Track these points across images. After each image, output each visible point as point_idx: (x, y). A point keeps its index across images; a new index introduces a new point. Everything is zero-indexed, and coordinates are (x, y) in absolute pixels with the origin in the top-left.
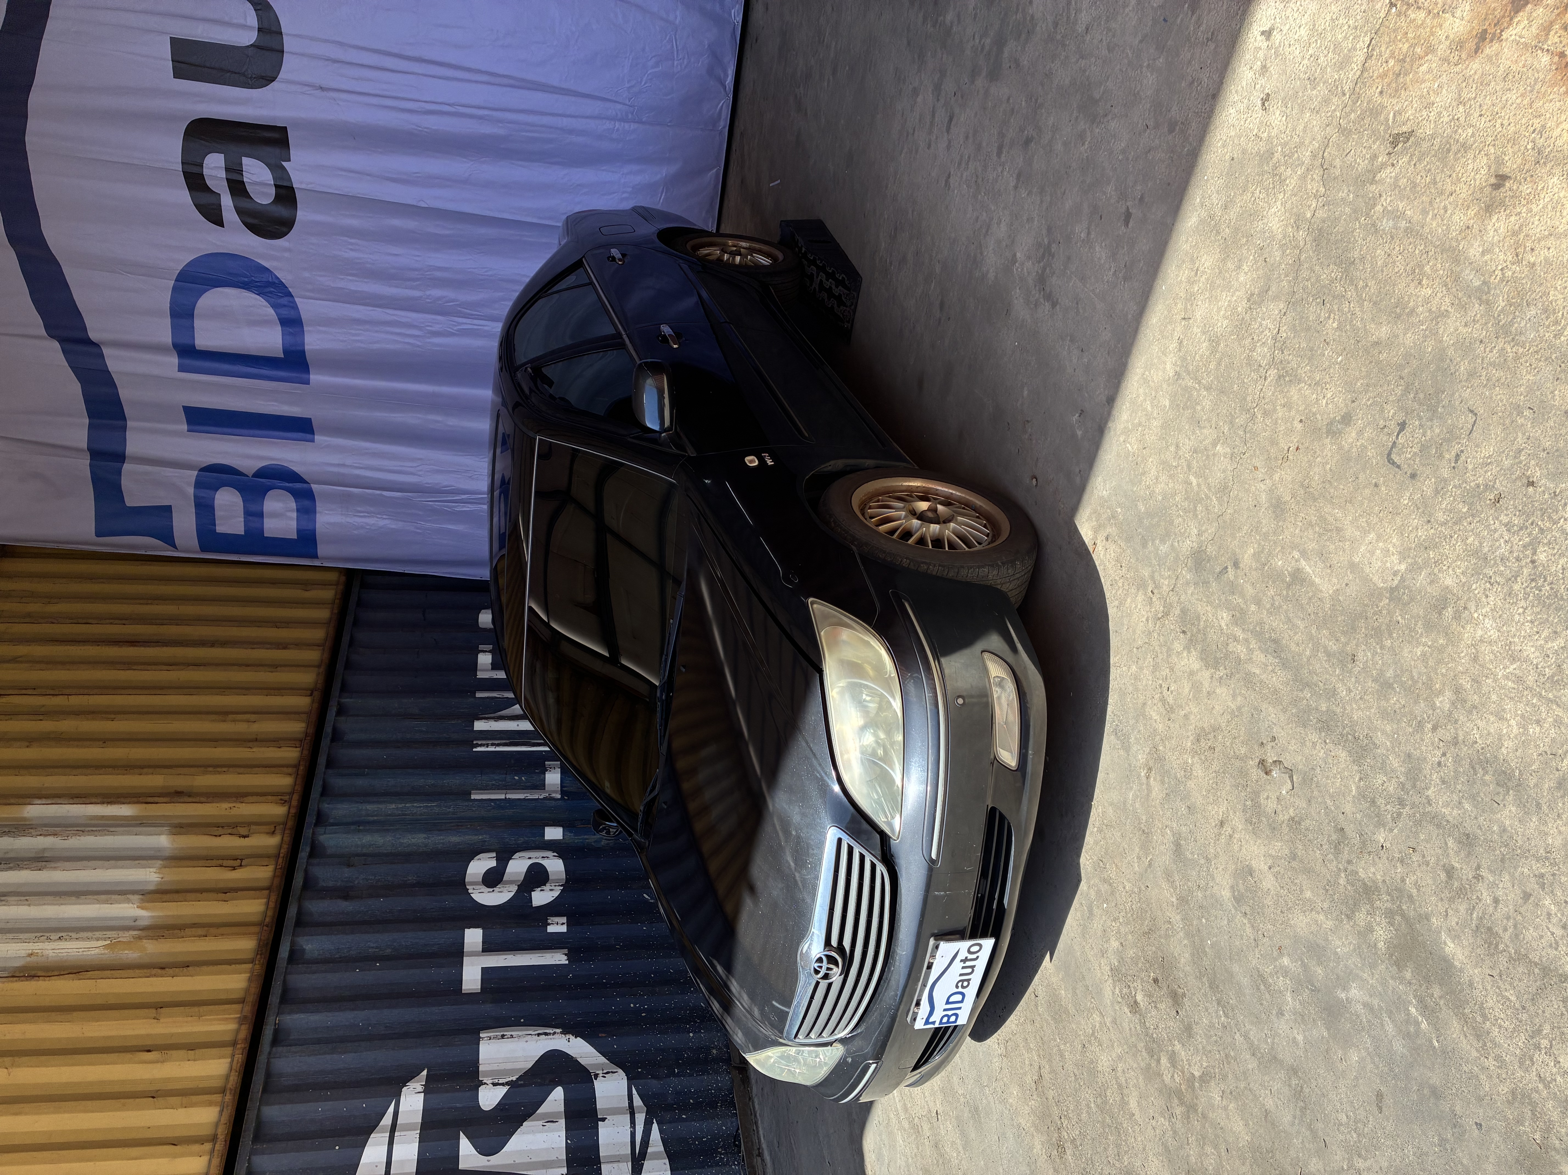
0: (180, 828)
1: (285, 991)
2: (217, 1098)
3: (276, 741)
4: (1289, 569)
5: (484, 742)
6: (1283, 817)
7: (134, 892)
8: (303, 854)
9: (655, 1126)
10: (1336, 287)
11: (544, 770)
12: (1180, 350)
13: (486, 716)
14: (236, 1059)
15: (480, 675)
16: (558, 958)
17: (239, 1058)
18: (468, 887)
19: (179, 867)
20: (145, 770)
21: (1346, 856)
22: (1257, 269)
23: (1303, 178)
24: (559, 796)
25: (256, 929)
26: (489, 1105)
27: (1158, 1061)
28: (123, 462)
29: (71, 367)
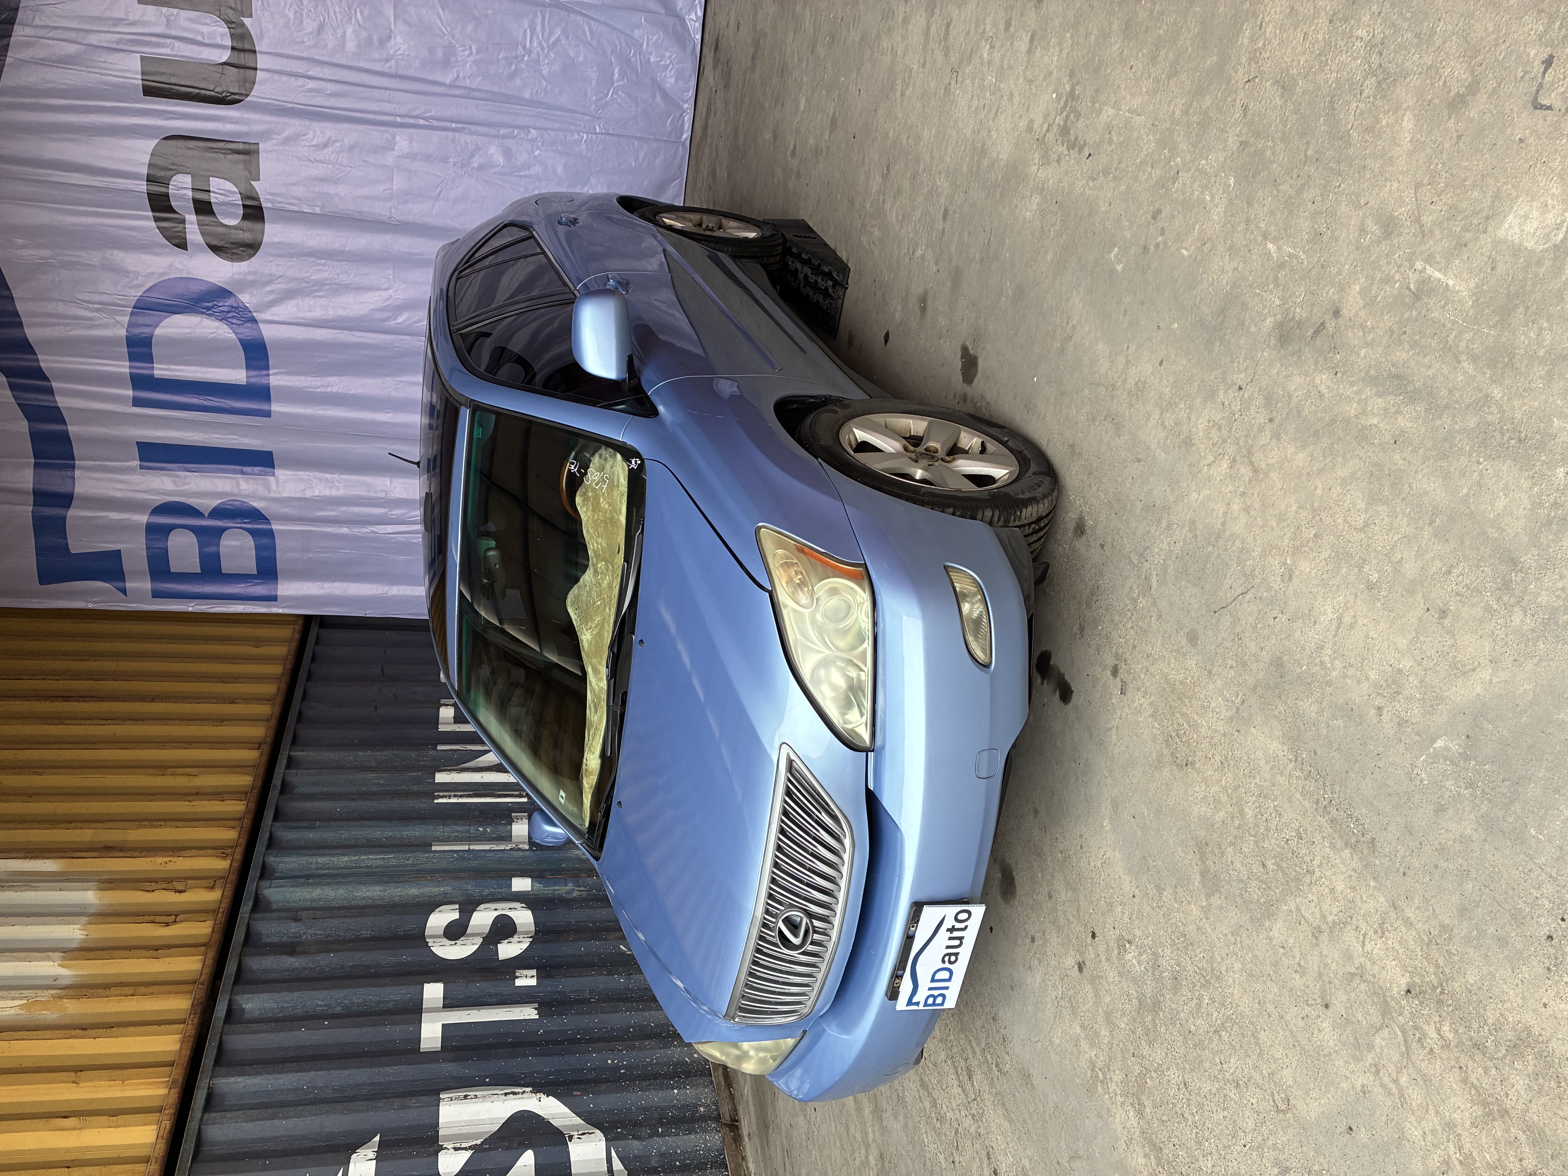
0: (109, 883)
1: (221, 1052)
2: (141, 1167)
3: (219, 794)
5: (446, 794)
7: (55, 950)
8: (246, 908)
11: (511, 822)
13: (449, 768)
14: (163, 1126)
15: (442, 728)
16: (528, 1013)
17: (167, 1124)
18: (427, 941)
19: (106, 923)
20: (73, 824)
24: (527, 847)
25: (191, 988)
26: (450, 1172)
28: (68, 506)
29: (18, 404)
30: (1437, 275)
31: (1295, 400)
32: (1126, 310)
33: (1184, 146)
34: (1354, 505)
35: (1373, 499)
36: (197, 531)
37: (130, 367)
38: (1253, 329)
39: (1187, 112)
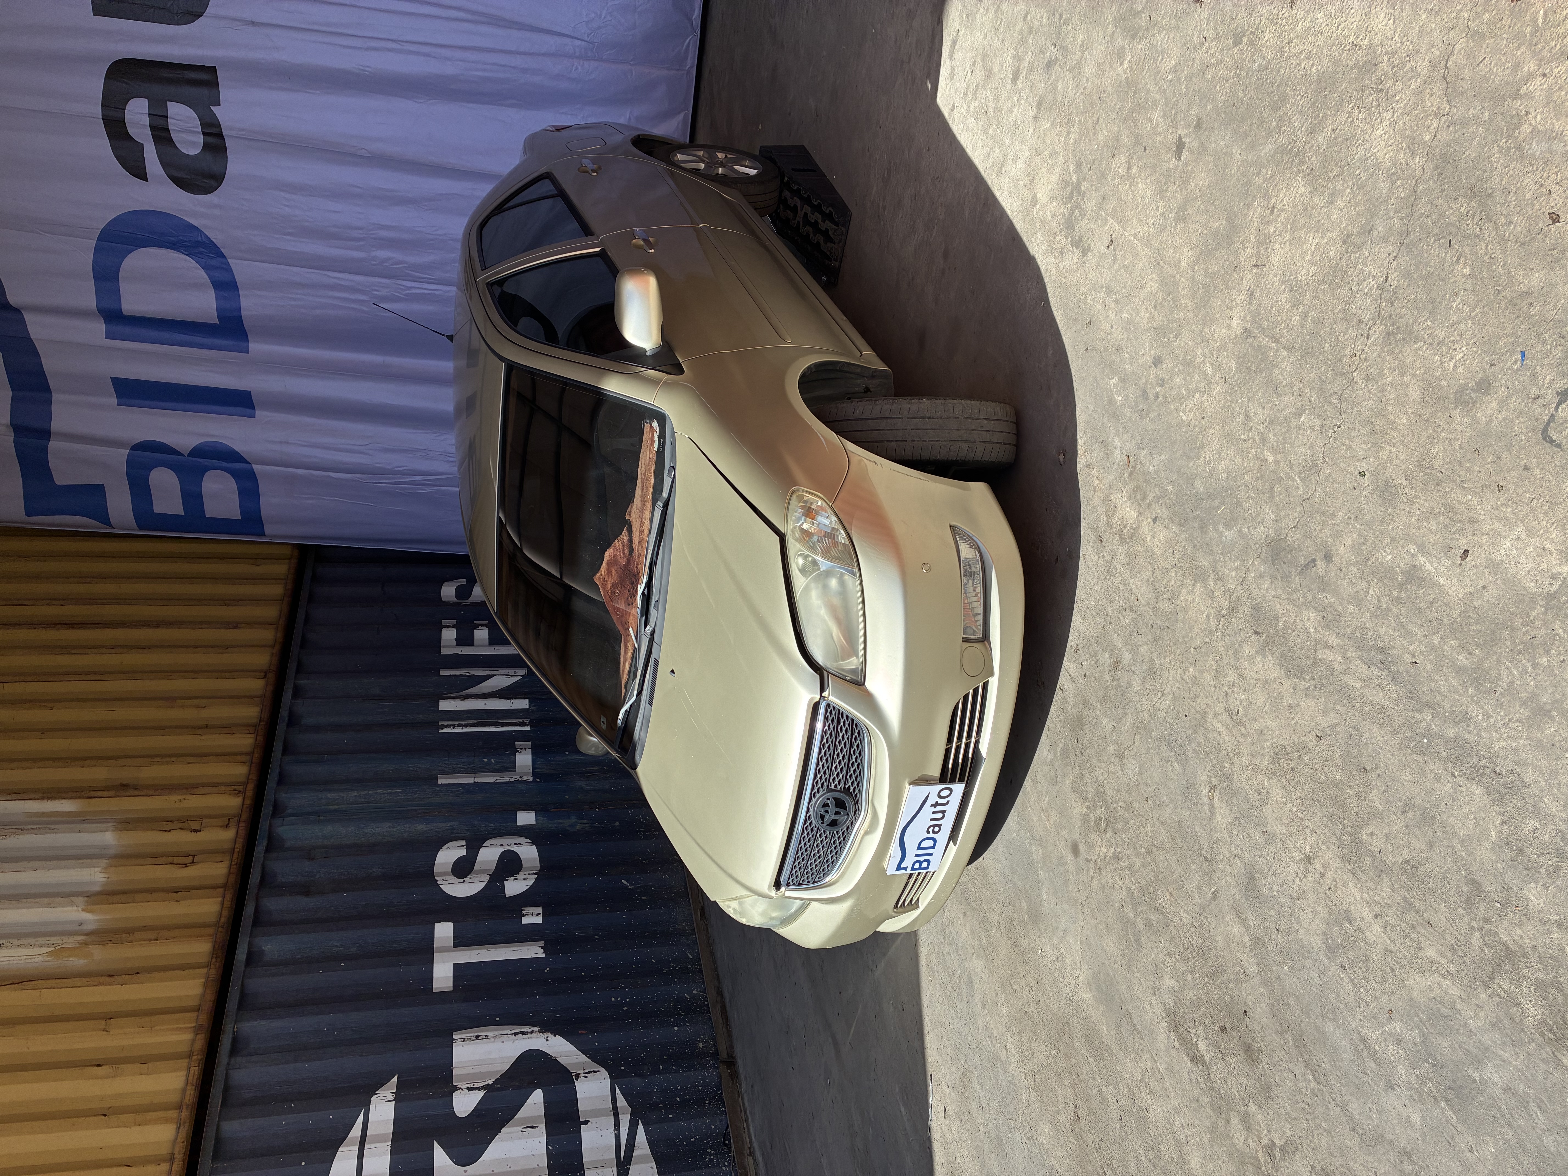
0: (126, 824)
1: (243, 996)
2: (173, 1114)
3: (228, 728)
4: (1402, 565)
5: (450, 723)
6: (1395, 859)
7: (77, 894)
8: (260, 849)
9: (641, 1128)
10: (1468, 225)
11: (515, 751)
12: (1251, 304)
13: (452, 695)
14: (192, 1072)
15: (444, 652)
16: (533, 951)
17: (195, 1070)
18: (436, 878)
19: (126, 866)
20: (87, 762)
21: (1482, 912)
22: (1357, 205)
23: (1419, 93)
24: (531, 779)
25: (211, 930)
26: (465, 1112)
27: (1228, 1122)
31: (1281, 624)
33: (1188, 303)
36: (178, 469)
39: (1193, 267)
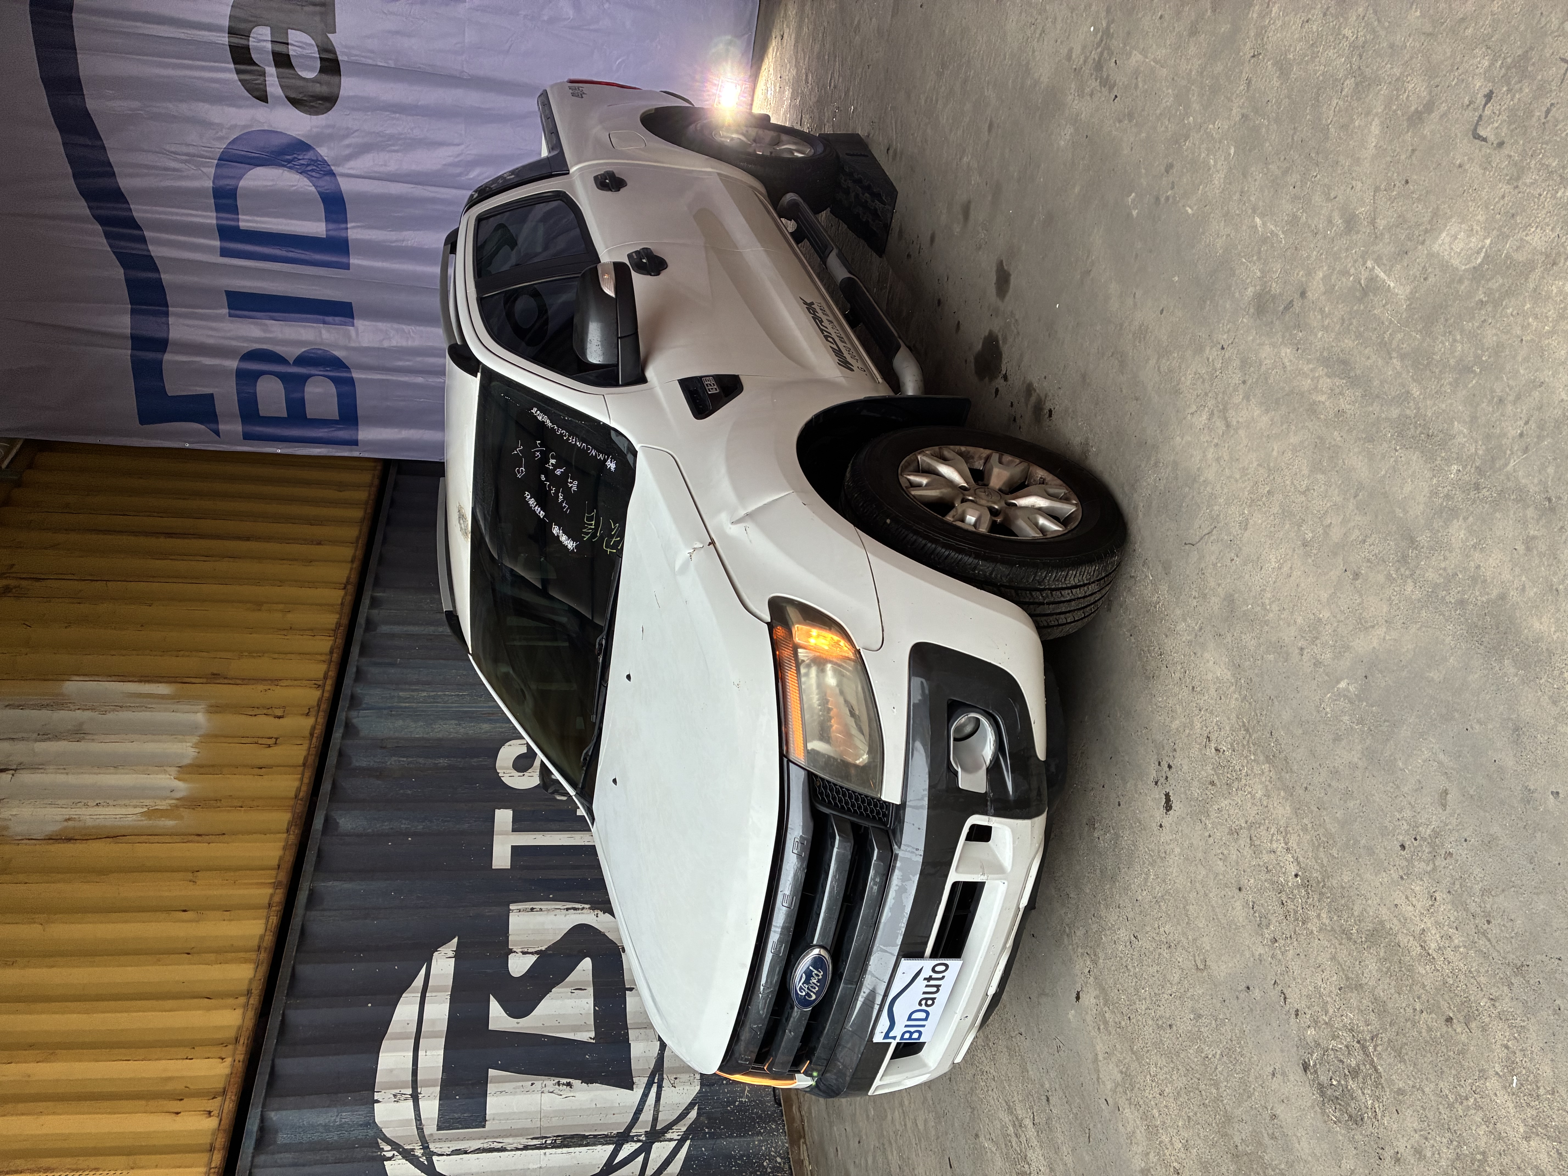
0: (217, 707)
1: (319, 859)
2: (253, 956)
3: (311, 631)
7: (170, 765)
8: (337, 736)
12: (1248, 91)
14: (271, 921)
16: (587, 840)
17: (274, 920)
18: (498, 771)
19: (215, 743)
20: (181, 653)
25: (290, 803)
26: (519, 972)
28: (164, 351)
29: (114, 252)
30: (1382, 275)
31: (1263, 368)
32: (1137, 255)
33: (1196, 106)
34: (1301, 471)
35: (1316, 467)
36: (284, 378)
37: (217, 218)
38: (1237, 295)
39: (1202, 73)
